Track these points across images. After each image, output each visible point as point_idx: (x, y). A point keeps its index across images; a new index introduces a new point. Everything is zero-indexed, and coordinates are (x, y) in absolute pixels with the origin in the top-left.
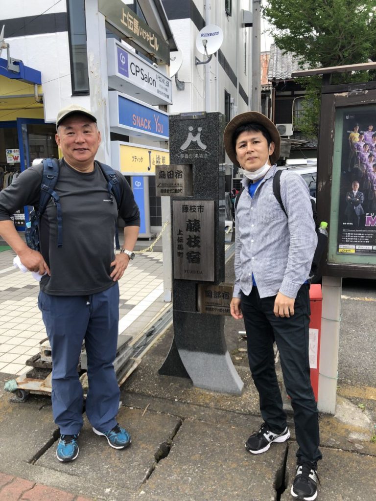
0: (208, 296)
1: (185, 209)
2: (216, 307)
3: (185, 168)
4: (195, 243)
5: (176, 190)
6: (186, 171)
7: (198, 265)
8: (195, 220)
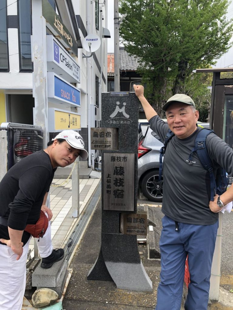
0: (129, 221)
1: (113, 159)
2: (134, 229)
3: (113, 131)
4: (120, 184)
5: (106, 146)
6: (113, 132)
7: (122, 199)
8: (121, 167)
